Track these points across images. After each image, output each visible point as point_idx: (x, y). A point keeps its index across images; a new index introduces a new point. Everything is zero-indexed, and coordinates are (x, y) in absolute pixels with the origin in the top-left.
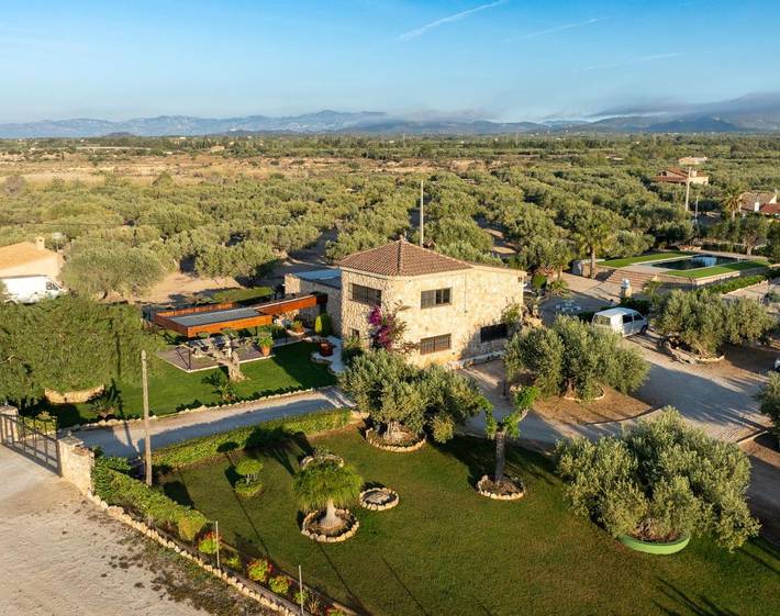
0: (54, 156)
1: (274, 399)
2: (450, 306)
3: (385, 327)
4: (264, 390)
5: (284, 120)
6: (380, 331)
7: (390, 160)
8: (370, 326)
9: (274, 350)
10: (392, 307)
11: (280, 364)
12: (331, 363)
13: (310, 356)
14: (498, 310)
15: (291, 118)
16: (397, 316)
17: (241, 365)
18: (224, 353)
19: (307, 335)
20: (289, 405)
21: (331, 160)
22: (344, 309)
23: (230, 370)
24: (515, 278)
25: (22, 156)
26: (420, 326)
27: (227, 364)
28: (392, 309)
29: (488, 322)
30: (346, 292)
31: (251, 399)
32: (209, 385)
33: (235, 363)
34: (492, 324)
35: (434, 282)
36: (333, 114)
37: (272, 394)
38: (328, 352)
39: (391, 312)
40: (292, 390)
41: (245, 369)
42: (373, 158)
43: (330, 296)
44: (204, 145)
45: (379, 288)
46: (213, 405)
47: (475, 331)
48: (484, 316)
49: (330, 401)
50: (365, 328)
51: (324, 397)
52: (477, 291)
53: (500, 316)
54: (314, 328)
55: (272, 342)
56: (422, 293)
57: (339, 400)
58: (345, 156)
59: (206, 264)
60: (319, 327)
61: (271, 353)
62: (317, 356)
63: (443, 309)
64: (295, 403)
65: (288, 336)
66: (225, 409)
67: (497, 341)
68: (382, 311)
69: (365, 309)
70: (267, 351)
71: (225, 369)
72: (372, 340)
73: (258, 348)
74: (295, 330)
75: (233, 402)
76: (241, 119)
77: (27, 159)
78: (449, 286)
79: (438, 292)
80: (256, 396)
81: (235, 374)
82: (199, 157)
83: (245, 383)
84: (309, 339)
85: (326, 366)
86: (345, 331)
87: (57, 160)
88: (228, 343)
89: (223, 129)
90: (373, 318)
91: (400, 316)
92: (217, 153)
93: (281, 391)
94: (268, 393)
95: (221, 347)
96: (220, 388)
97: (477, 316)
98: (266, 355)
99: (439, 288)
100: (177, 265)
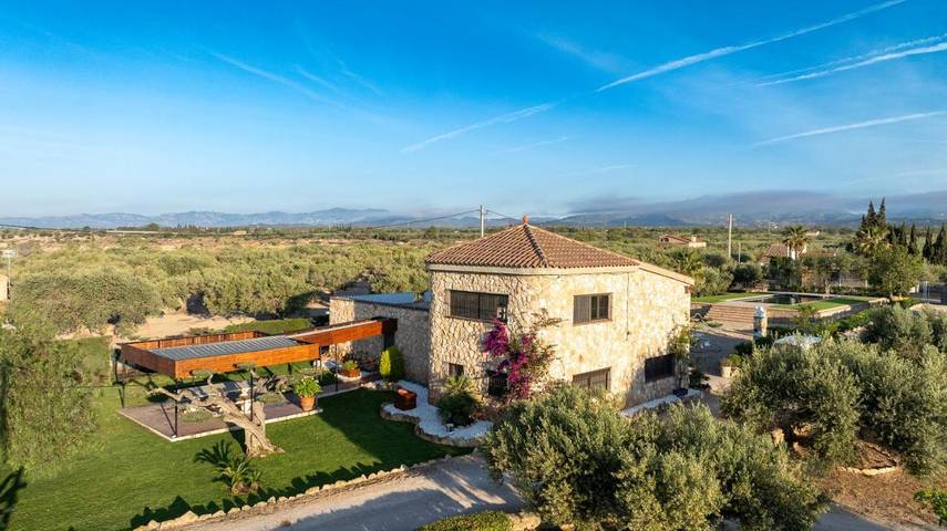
0: (84, 238)
1: (336, 491)
2: (609, 323)
3: (516, 356)
4: (312, 472)
5: (301, 216)
6: (505, 363)
7: (398, 240)
8: (486, 356)
9: (319, 403)
10: (529, 320)
11: (334, 424)
12: (418, 419)
13: (379, 410)
14: (664, 334)
15: (306, 214)
16: (539, 336)
17: (267, 425)
18: (239, 407)
19: (366, 380)
20: (368, 503)
21: (345, 241)
22: (436, 332)
23: (248, 435)
24: (681, 288)
25: (53, 238)
26: (573, 353)
27: (242, 424)
28: (529, 324)
29: (653, 352)
30: (440, 305)
31: (290, 492)
32: (208, 465)
33: (256, 422)
34: (657, 355)
35: (590, 282)
36: (342, 211)
37: (331, 479)
38: (408, 402)
39: (526, 331)
40: (367, 471)
41: (274, 434)
42: (384, 239)
43: (401, 321)
44: (227, 231)
45: (503, 291)
46: (212, 508)
47: (639, 365)
48: (648, 341)
49: (444, 491)
50: (474, 359)
51: (429, 485)
52: (641, 303)
53: (666, 342)
54: (377, 367)
55: (318, 389)
56: (576, 297)
57: (462, 490)
58: (358, 238)
59: (219, 296)
60: (385, 366)
61: (315, 408)
62: (390, 409)
63: (599, 327)
64: (380, 500)
65: (338, 382)
66: (236, 518)
67: (662, 381)
68: (510, 329)
69: (475, 329)
70: (309, 402)
71: (239, 435)
72: (487, 380)
73: (293, 398)
74: (347, 373)
75: (252, 501)
76: (262, 215)
77: (58, 241)
78: (608, 291)
79: (594, 298)
80: (298, 487)
81: (257, 442)
82: (222, 239)
83: (274, 461)
84: (371, 385)
85: (411, 426)
86: (438, 367)
87: (86, 241)
88: (245, 391)
89: (245, 223)
90: (492, 342)
91: (545, 336)
92: (239, 236)
93: (344, 475)
94: (321, 479)
95: (233, 396)
96: (229, 471)
97: (640, 342)
98: (308, 411)
99: (596, 292)
100: (183, 305)
